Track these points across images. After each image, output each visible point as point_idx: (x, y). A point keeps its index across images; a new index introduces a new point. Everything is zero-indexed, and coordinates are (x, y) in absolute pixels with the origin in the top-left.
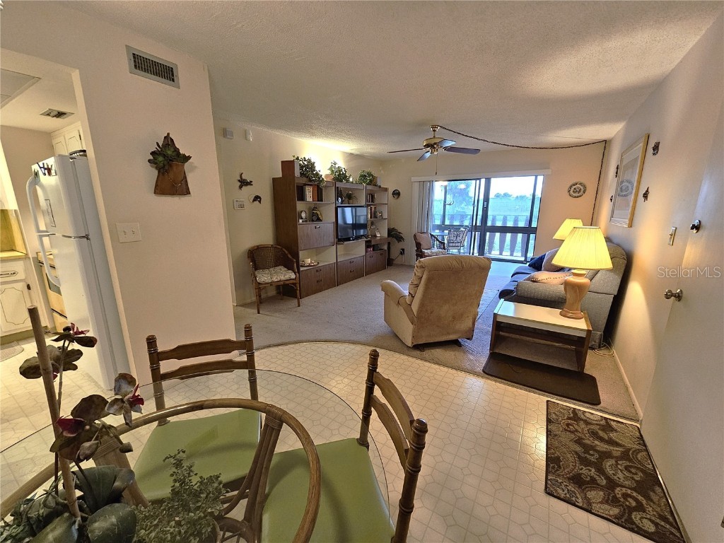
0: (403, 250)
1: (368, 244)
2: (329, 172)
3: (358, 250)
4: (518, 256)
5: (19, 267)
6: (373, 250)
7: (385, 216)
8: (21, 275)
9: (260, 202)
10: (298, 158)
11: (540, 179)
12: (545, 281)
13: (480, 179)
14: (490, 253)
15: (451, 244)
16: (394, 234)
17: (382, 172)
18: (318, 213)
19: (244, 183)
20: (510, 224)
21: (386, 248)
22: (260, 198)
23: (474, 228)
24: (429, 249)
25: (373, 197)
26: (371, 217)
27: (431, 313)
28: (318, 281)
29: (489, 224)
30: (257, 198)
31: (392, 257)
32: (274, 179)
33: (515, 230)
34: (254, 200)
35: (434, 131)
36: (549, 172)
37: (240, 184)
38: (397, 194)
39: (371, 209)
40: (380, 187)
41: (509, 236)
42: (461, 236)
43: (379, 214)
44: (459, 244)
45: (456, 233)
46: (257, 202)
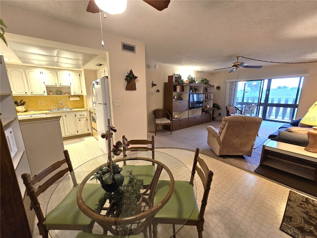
0: (220, 114)
1: (203, 110)
2: (187, 79)
3: (198, 113)
4: (287, 119)
5: (85, 113)
6: (205, 113)
7: (212, 98)
8: (85, 116)
10: (174, 74)
11: (303, 78)
12: (297, 132)
13: (264, 80)
14: (269, 117)
15: (246, 112)
16: (216, 106)
17: (212, 78)
18: (182, 96)
19: (154, 85)
20: (283, 102)
21: (211, 112)
22: (159, 91)
23: (259, 104)
24: (233, 114)
25: (206, 89)
26: (205, 98)
27: (229, 141)
28: (179, 125)
29: (270, 102)
30: (158, 91)
31: (214, 117)
32: (165, 83)
33: (286, 106)
34: (157, 91)
35: (237, 59)
36: (308, 75)
37: (152, 85)
38: (218, 88)
39: (205, 95)
40: (210, 85)
41: (281, 109)
42: (252, 108)
43: (209, 97)
44: (251, 112)
45: (249, 106)
46: (158, 92)
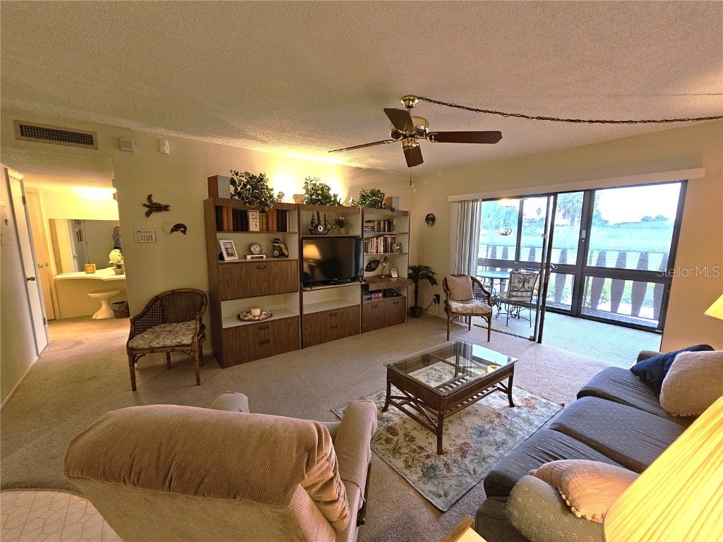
6: (384, 296)
7: (406, 249)
9: (184, 232)
15: (515, 294)
16: (420, 274)
17: (415, 191)
18: (282, 246)
19: (154, 208)
20: (632, 264)
21: (408, 293)
22: (184, 227)
25: (390, 223)
26: (385, 251)
28: (261, 343)
29: (592, 262)
31: (421, 305)
32: (204, 203)
33: (641, 276)
34: (173, 230)
35: (409, 107)
36: (698, 173)
37: (147, 209)
38: (431, 219)
39: (385, 240)
40: (395, 210)
41: (629, 284)
42: (532, 281)
43: (396, 247)
44: (529, 294)
45: (522, 277)
46: (179, 233)
